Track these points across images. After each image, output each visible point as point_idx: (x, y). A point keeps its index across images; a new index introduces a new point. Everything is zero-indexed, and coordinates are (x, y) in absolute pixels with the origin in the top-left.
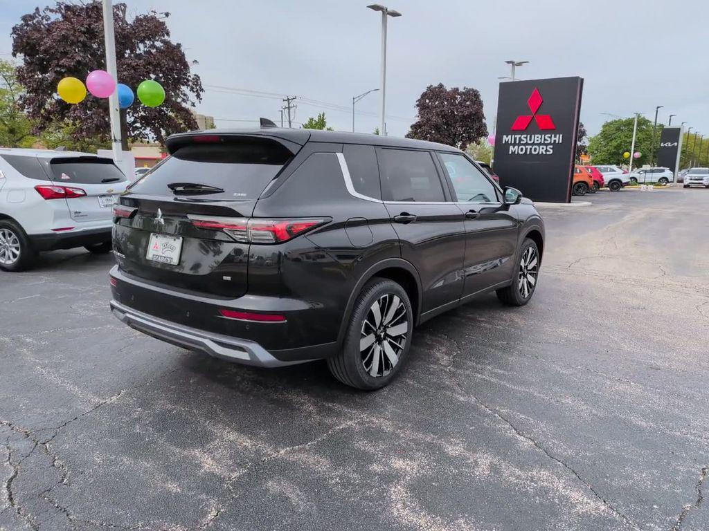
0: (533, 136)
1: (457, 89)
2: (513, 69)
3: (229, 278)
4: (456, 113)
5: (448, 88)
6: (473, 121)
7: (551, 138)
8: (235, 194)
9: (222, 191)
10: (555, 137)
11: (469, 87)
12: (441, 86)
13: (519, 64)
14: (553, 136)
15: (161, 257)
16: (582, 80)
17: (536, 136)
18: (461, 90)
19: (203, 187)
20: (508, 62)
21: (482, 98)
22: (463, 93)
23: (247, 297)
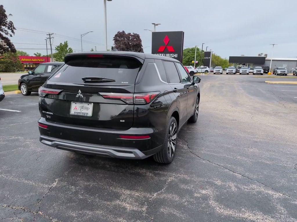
0: (166, 54)
1: (130, 33)
2: (155, 27)
3: (124, 121)
4: (130, 43)
5: (127, 33)
6: (138, 47)
7: (173, 55)
8: (122, 82)
9: (114, 81)
10: (175, 55)
11: (135, 33)
12: (123, 32)
13: (157, 25)
14: (174, 54)
15: (80, 113)
16: (184, 32)
17: (168, 54)
18: (132, 34)
19: (103, 79)
20: (153, 24)
21: (141, 38)
22: (133, 35)
23: (132, 129)
